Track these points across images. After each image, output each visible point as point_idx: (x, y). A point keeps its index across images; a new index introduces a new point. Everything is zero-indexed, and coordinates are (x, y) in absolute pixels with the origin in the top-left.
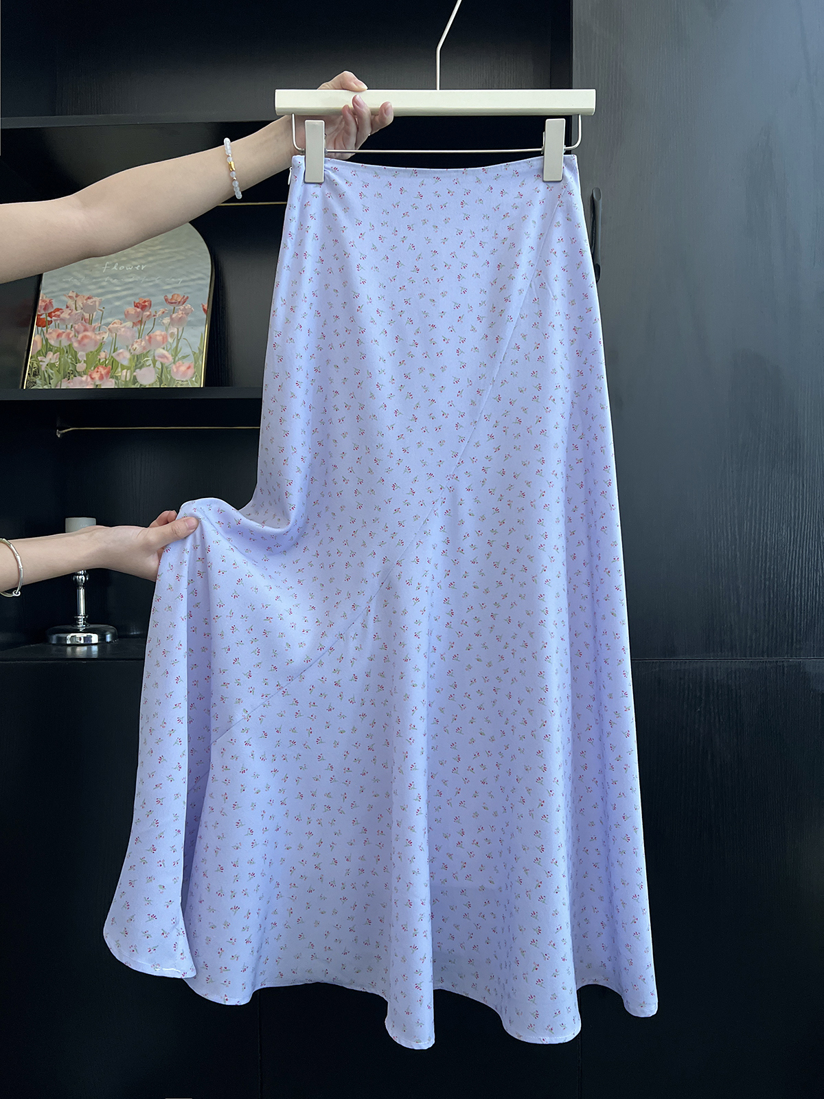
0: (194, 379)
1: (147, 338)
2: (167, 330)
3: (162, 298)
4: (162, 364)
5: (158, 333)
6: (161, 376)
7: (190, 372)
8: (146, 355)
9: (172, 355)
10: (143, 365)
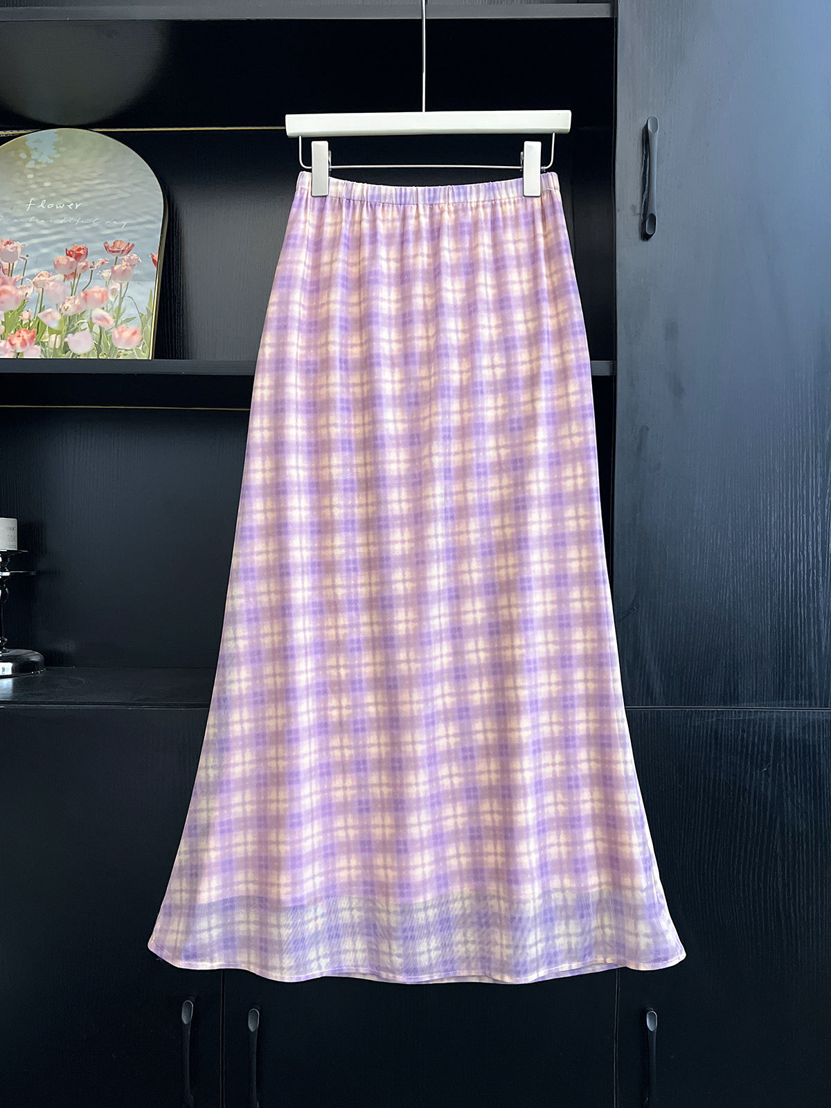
0: (140, 348)
1: (82, 295)
2: (107, 285)
3: (101, 245)
4: (101, 328)
5: (96, 288)
6: (100, 343)
7: (136, 338)
8: (80, 316)
9: (114, 318)
10: (77, 328)
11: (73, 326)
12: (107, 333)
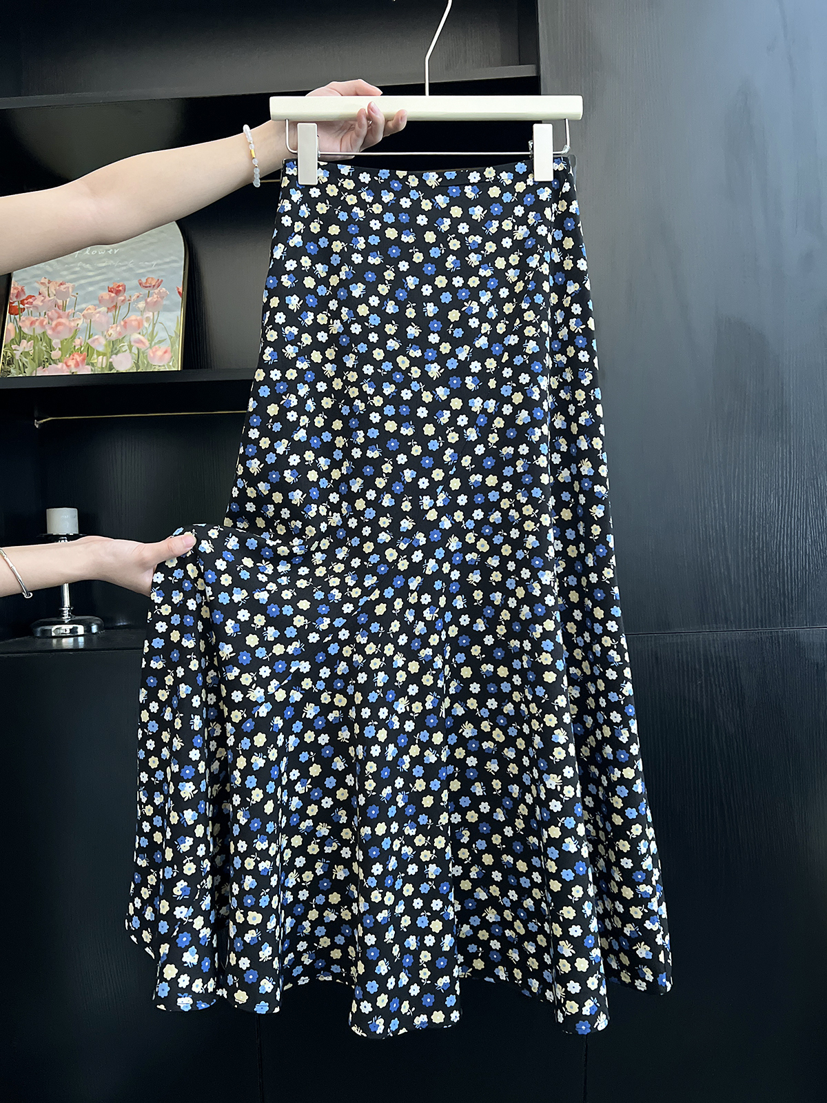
1: (122, 323)
2: (142, 312)
4: (138, 349)
5: (133, 317)
6: (138, 362)
7: (167, 356)
8: (121, 341)
9: (149, 341)
10: (119, 351)
11: (116, 349)
12: (143, 353)
